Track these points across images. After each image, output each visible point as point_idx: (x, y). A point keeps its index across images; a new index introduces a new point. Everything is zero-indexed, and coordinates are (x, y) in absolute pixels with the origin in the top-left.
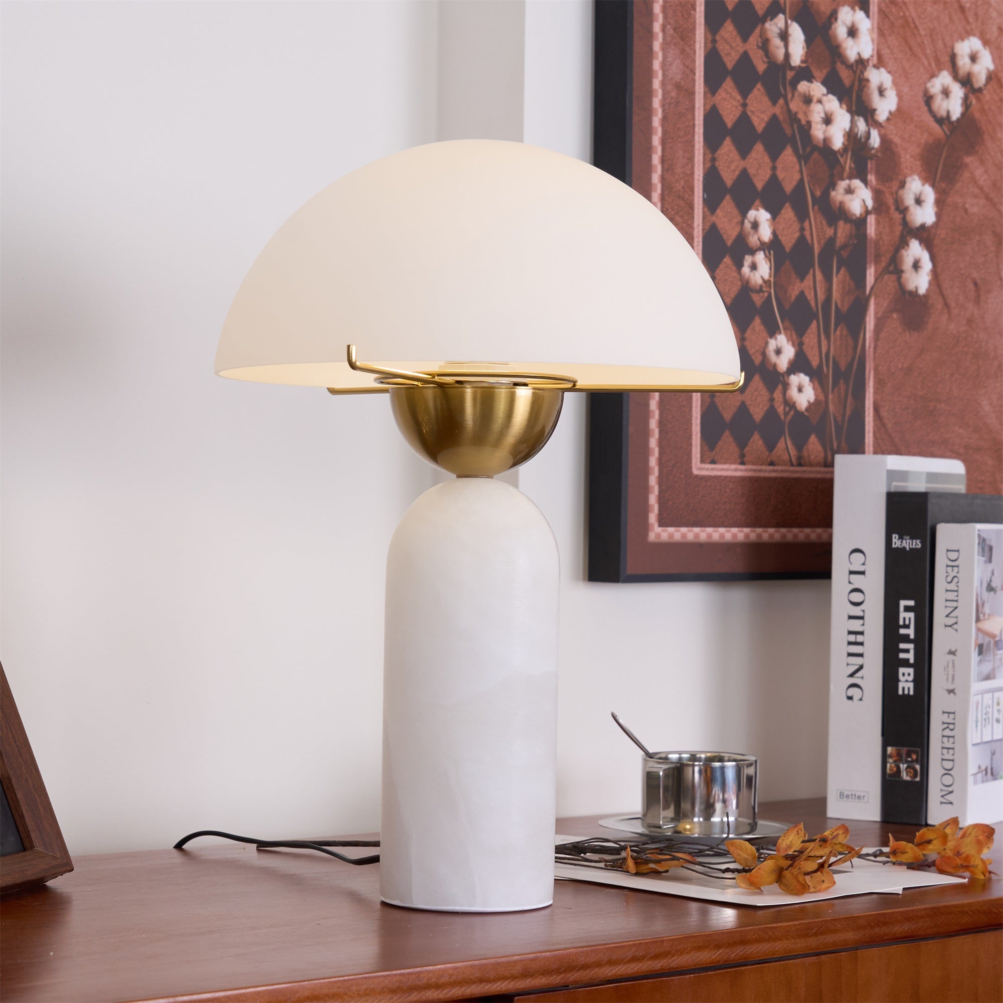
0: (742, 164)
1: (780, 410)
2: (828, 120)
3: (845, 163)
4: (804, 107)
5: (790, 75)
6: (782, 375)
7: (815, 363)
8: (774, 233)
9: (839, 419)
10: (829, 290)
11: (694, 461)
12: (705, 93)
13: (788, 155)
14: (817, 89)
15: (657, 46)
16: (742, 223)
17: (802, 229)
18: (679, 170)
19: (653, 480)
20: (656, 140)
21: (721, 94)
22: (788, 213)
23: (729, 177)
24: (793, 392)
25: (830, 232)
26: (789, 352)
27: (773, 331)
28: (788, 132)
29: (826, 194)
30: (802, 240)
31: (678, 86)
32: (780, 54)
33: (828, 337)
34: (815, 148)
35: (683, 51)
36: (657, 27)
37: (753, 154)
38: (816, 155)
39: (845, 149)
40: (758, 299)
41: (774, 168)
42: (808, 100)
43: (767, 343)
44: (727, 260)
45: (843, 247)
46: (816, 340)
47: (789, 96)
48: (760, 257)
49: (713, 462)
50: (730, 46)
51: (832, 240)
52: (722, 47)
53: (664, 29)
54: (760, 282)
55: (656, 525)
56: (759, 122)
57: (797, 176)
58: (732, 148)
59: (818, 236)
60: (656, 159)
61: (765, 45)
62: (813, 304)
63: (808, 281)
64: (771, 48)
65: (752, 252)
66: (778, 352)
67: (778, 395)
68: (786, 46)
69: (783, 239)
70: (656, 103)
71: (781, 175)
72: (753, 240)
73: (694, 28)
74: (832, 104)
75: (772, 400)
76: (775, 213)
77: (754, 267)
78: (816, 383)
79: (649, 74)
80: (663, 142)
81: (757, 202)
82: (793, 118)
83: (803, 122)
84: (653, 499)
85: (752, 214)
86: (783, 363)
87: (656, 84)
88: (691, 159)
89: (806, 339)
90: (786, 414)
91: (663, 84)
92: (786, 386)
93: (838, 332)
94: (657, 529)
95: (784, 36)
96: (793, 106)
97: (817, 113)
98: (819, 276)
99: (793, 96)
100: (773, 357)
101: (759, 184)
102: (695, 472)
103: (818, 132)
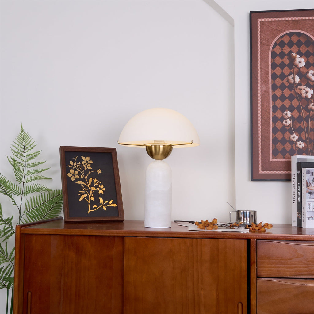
0: (282, 103)
1: (295, 148)
2: (307, 92)
3: (312, 100)
4: (300, 91)
5: (295, 85)
6: (295, 142)
7: (304, 139)
8: (292, 115)
9: (312, 150)
10: (308, 125)
11: (271, 159)
12: (272, 92)
13: (295, 100)
14: (303, 87)
15: (259, 85)
16: (283, 114)
17: (300, 114)
18: (265, 106)
19: (260, 162)
20: (259, 102)
21: (276, 91)
22: (296, 111)
23: (279, 106)
24: (298, 145)
25: (308, 114)
26: (296, 137)
27: (292, 134)
28: (295, 96)
29: (307, 106)
30: (300, 116)
31: (265, 91)
32: (292, 81)
33: (308, 134)
34: (303, 98)
35: (266, 85)
36: (259, 82)
37: (286, 101)
38: (303, 99)
39: (312, 97)
40: (287, 128)
41: (291, 103)
42: (301, 89)
43: (290, 136)
44: (279, 121)
45: (312, 116)
46: (305, 135)
47: (295, 89)
48: (288, 120)
49: (276, 159)
50: (279, 82)
51: (308, 116)
52: (276, 83)
53: (261, 81)
54: (288, 125)
55: (261, 170)
56: (287, 95)
57: (298, 104)
58: (279, 101)
59: (304, 115)
60: (259, 105)
61: (288, 81)
62: (303, 128)
63: (302, 123)
64: (290, 81)
65: (286, 119)
66: (294, 137)
67: (294, 146)
68: (294, 80)
69: (294, 116)
70: (259, 95)
71: (293, 104)
72: (286, 117)
73: (269, 80)
74: (308, 89)
75: (292, 147)
76: (292, 111)
77: (286, 122)
78: (305, 143)
79: (258, 90)
80: (261, 102)
81: (287, 110)
82: (297, 93)
83: (299, 94)
84: (260, 166)
85: (285, 112)
86: (295, 140)
87: (259, 92)
88: (269, 104)
89: (302, 135)
90: (296, 149)
91: (261, 91)
92: (296, 144)
93: (311, 133)
94: (261, 171)
95: (294, 78)
96: (296, 91)
97: (303, 92)
98: (305, 122)
99: (296, 89)
100: (292, 139)
101: (287, 107)
102: (271, 161)
103: (304, 95)
